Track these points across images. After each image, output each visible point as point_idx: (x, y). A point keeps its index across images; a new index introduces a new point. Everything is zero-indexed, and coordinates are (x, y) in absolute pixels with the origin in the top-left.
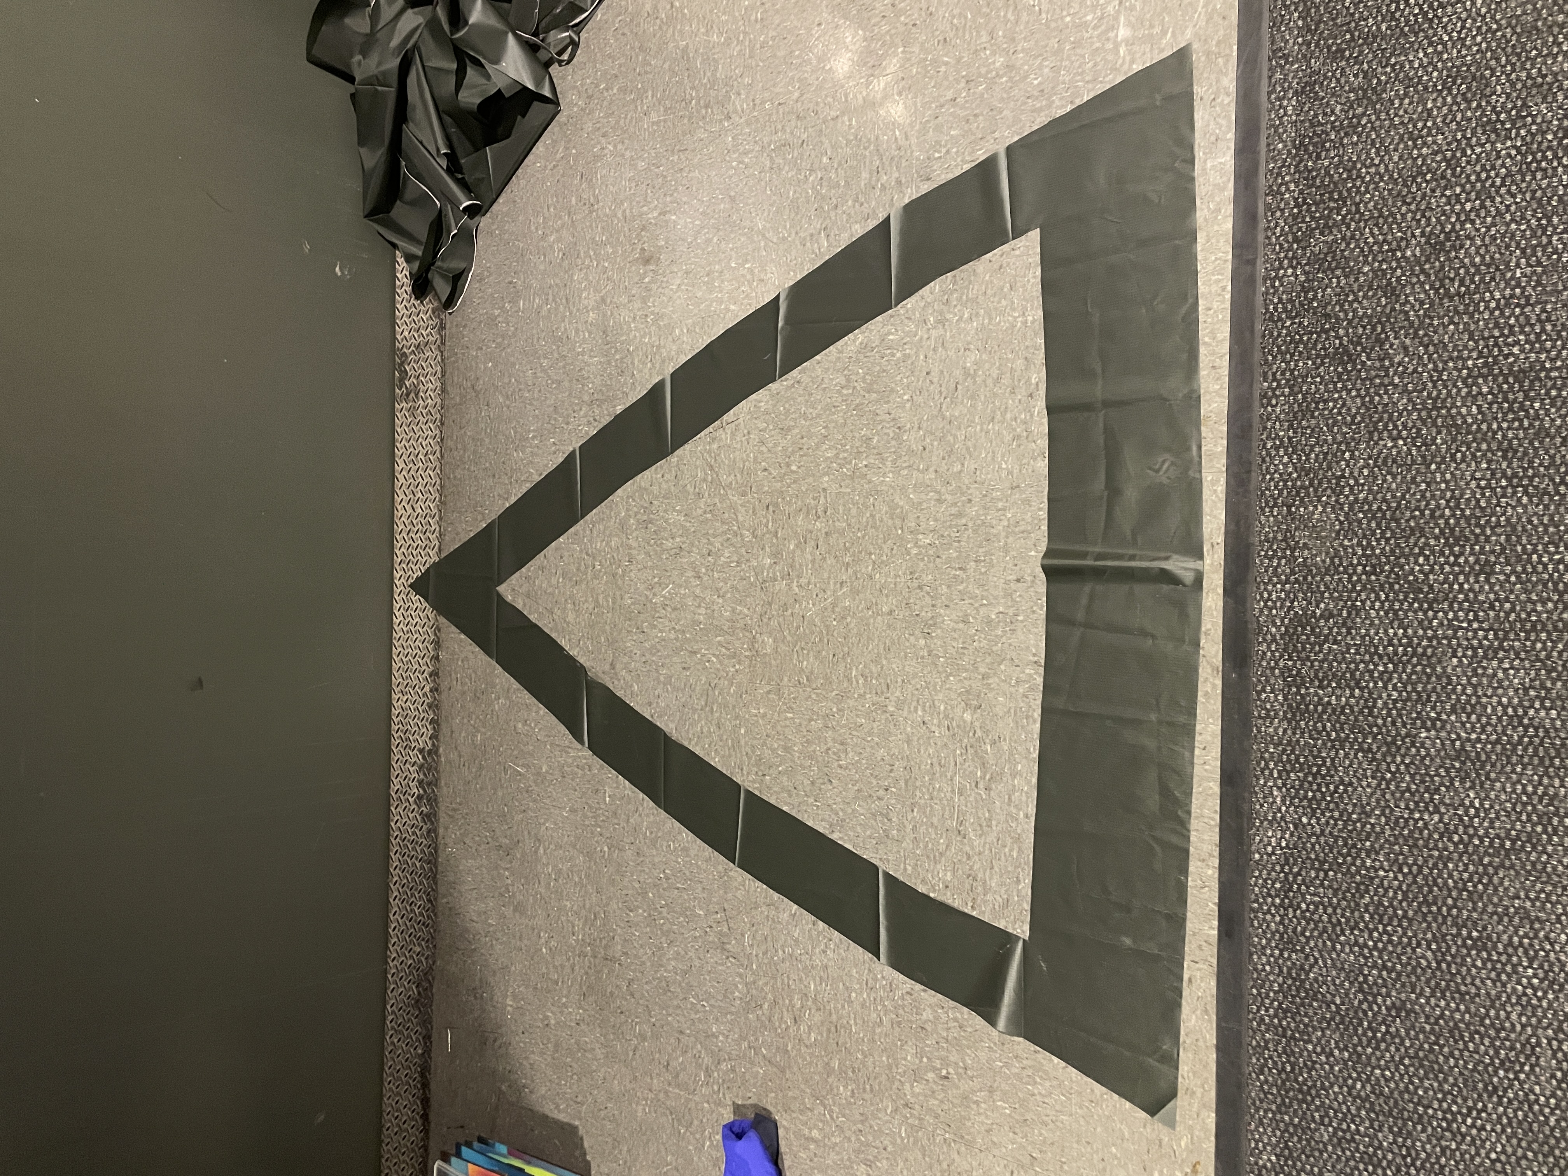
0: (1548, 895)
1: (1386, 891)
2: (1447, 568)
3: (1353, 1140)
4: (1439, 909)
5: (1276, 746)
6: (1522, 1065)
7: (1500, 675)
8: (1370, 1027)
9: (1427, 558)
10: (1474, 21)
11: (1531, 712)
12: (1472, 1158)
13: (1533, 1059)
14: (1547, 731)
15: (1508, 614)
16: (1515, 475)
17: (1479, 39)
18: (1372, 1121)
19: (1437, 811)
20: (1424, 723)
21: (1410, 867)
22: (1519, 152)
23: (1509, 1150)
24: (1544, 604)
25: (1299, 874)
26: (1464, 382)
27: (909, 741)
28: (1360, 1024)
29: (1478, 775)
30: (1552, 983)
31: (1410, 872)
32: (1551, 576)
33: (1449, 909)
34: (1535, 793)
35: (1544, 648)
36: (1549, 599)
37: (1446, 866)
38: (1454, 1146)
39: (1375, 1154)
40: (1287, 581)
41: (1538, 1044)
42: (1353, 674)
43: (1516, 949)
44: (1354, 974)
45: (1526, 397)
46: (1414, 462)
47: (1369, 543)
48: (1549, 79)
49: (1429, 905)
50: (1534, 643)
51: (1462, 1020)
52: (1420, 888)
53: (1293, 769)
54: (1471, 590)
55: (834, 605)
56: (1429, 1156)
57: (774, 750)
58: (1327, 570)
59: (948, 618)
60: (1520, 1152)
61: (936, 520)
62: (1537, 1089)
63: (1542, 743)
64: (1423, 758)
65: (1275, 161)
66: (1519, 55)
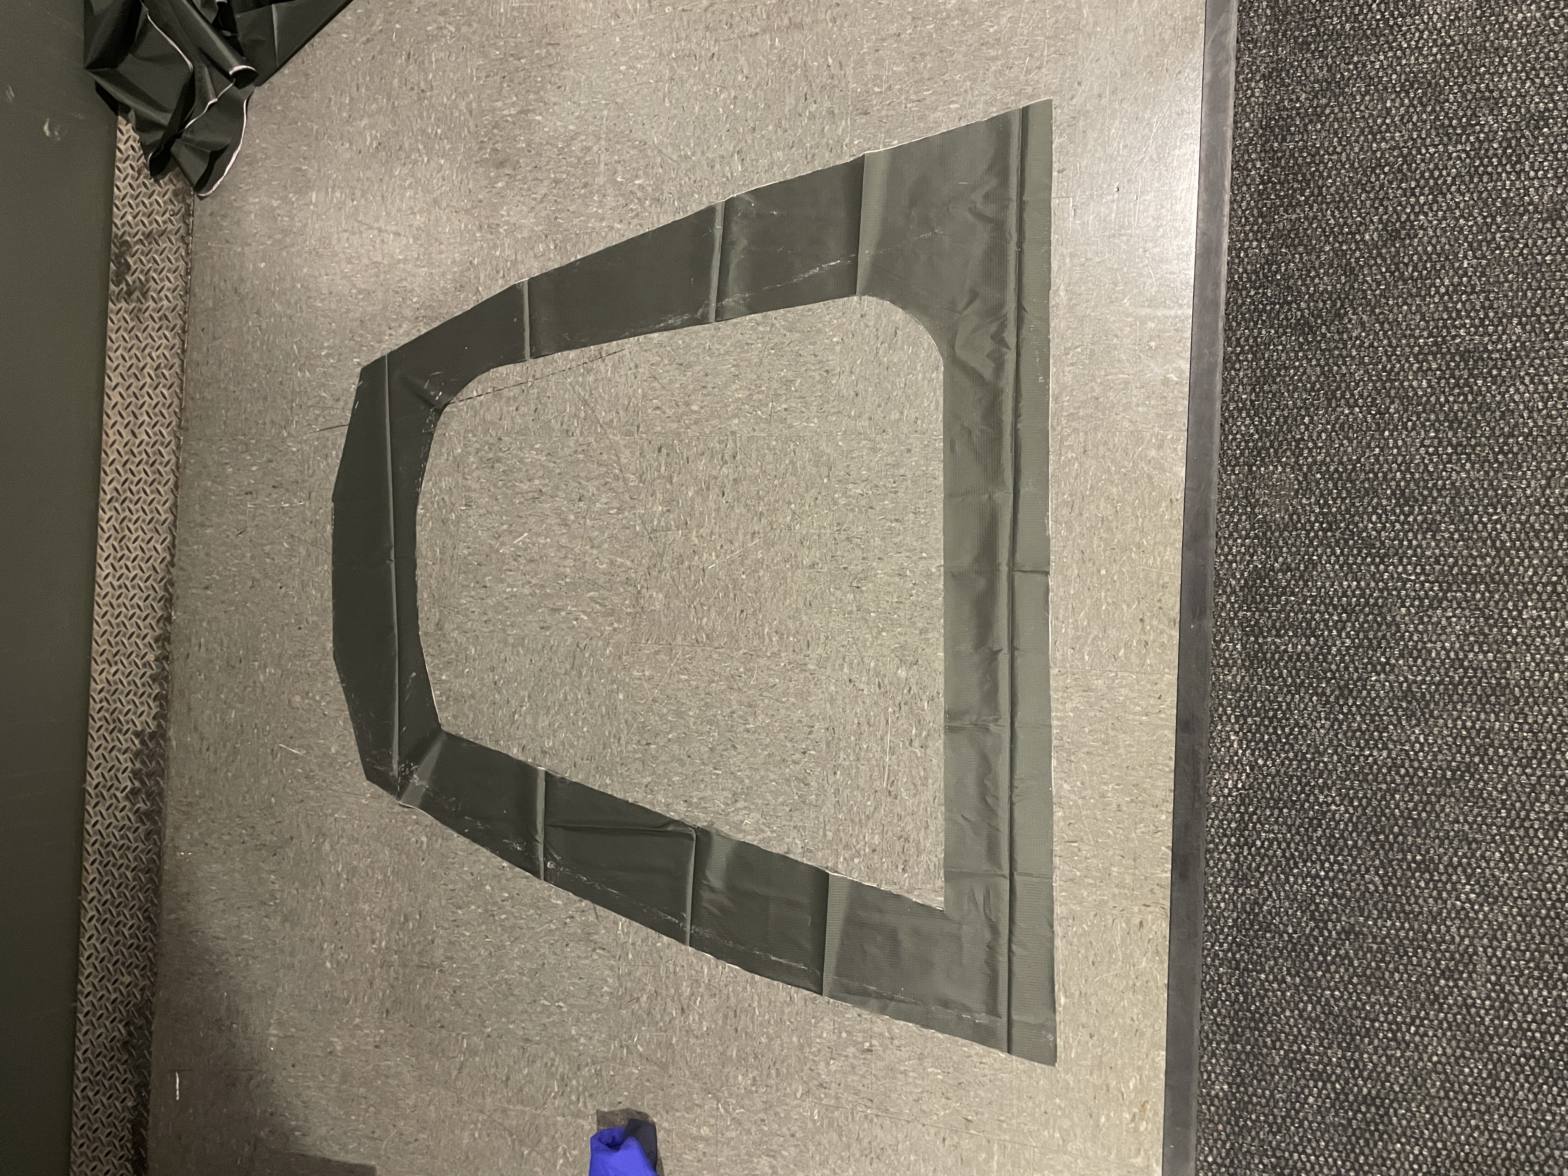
0: (1484, 818)
1: (1338, 823)
2: (1398, 526)
3: (1304, 1059)
4: (1387, 837)
5: (1234, 692)
6: (1462, 973)
7: (1444, 622)
8: (1321, 952)
9: (1379, 517)
10: (1431, 33)
11: (1471, 655)
12: (1416, 1063)
15: (1451, 568)
16: (1460, 444)
17: (1435, 50)
18: (1322, 1040)
19: (1385, 747)
20: (1374, 667)
21: (1360, 801)
22: (1468, 156)
23: (1449, 1051)
24: (1483, 558)
25: (1254, 813)
26: (1416, 357)
27: (832, 700)
28: (1312, 950)
29: (1423, 714)
30: (1487, 897)
31: (1360, 804)
32: (1490, 534)
33: (1396, 837)
34: (1473, 727)
35: (1483, 598)
36: (1488, 554)
37: (1393, 798)
39: (1325, 1070)
40: (1247, 536)
41: (1476, 952)
42: (1309, 623)
43: (1455, 869)
44: (1307, 904)
45: (1471, 375)
46: (1369, 428)
47: (1326, 502)
48: (1496, 94)
49: (1377, 835)
50: (1474, 594)
51: (1407, 937)
52: (1369, 819)
53: (1250, 715)
54: (1419, 546)
55: (743, 557)
56: (1375, 1066)
57: (662, 716)
58: (1286, 526)
59: (881, 572)
60: (1458, 1052)
61: (869, 470)
63: (1480, 683)
64: (1373, 700)
65: (1243, 139)
66: (1470, 70)
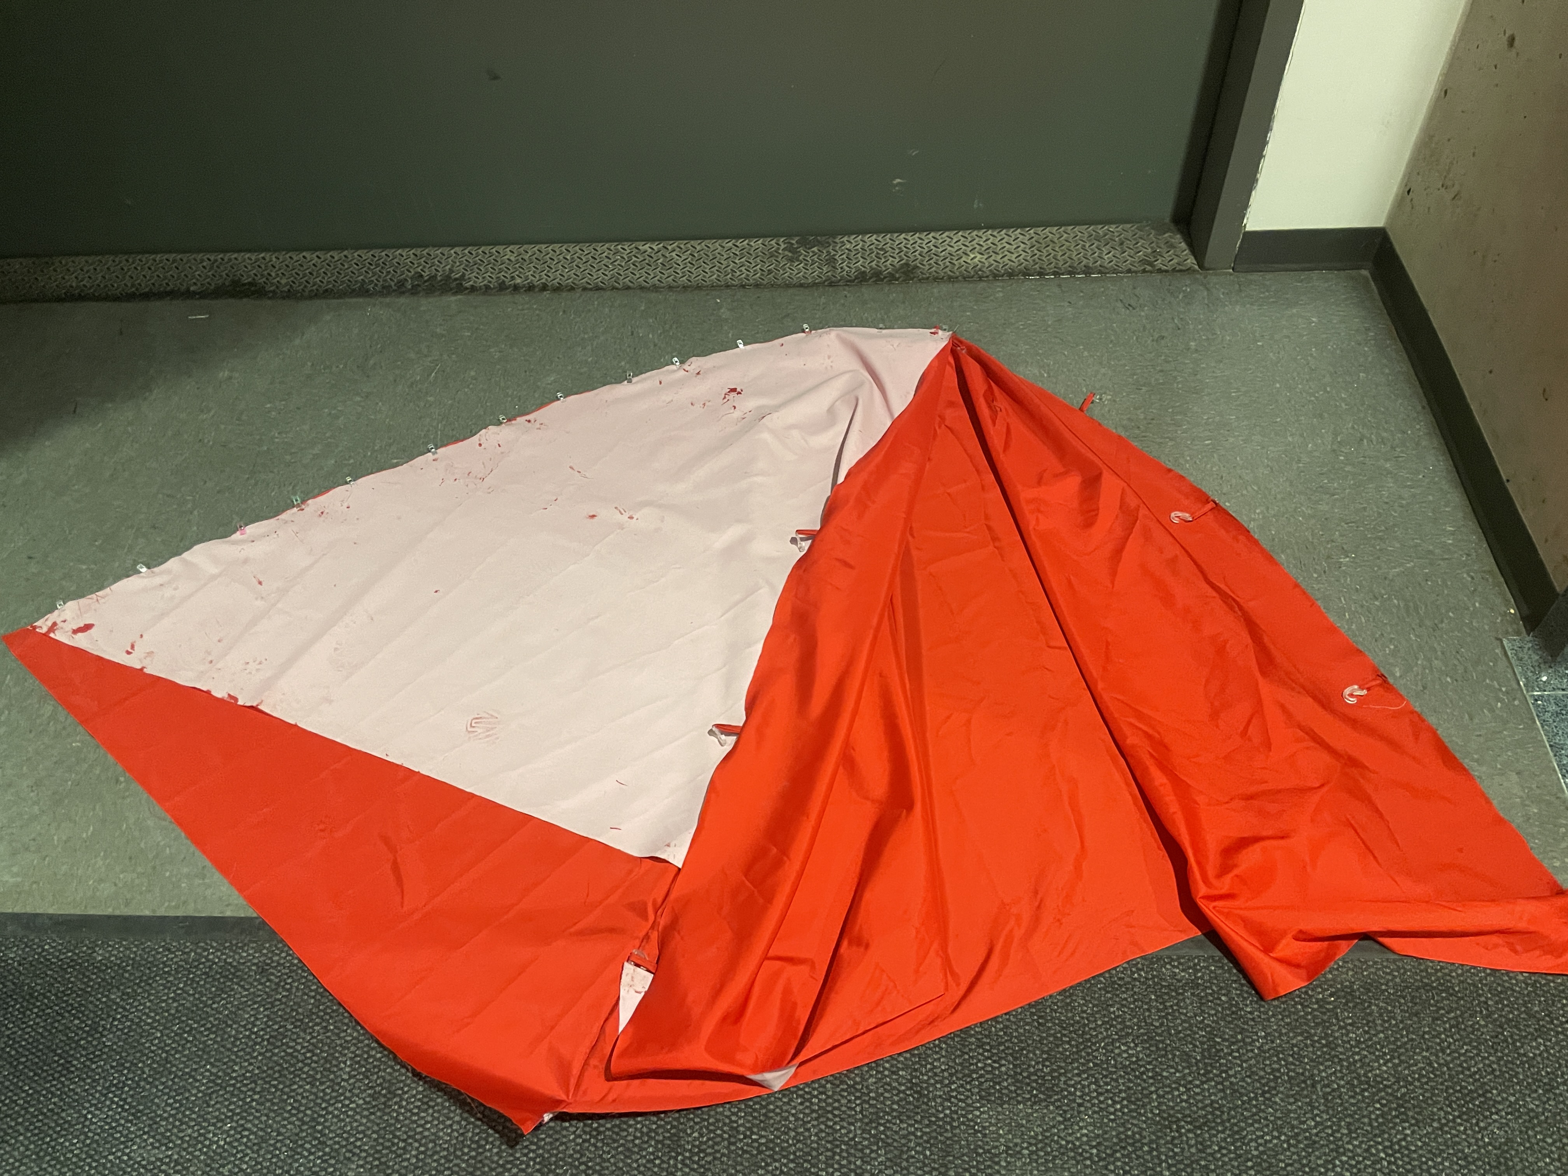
1: (294, 1041)
4: (276, 1079)
6: (154, 1138)
8: (192, 1029)
11: (416, 1145)
12: (89, 1102)
13: (157, 1145)
14: (400, 1156)
18: (122, 1030)
19: (351, 1077)
22: (850, 1139)
28: (195, 1022)
37: (308, 1084)
38: (99, 1088)
44: (234, 1017)
48: (904, 1164)
49: (280, 1071)
51: (191, 1095)
52: (294, 1065)
56: (93, 1070)
60: (90, 1135)
62: (135, 1147)
